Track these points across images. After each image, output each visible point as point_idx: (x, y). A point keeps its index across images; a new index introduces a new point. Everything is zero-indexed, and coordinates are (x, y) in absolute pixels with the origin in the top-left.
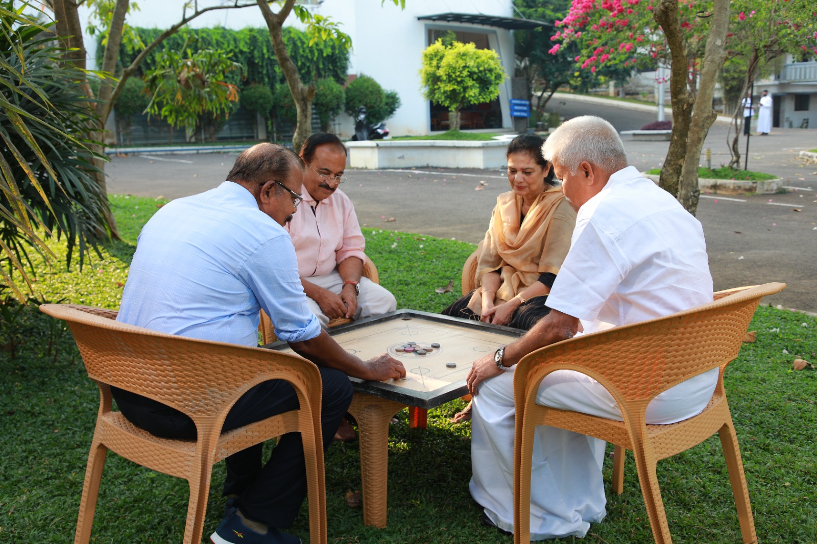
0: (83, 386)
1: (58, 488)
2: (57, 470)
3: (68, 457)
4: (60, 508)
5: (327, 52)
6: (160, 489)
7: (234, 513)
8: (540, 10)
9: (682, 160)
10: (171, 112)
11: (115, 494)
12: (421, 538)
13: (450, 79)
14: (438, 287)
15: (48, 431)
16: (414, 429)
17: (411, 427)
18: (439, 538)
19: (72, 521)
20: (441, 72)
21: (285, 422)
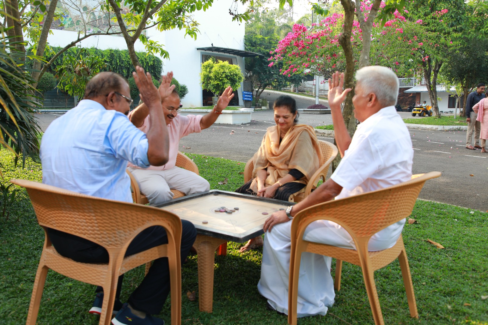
0: (24, 233)
1: (12, 293)
2: (11, 282)
3: (17, 274)
4: (14, 305)
5: (151, 63)
6: (75, 292)
7: (126, 306)
8: (258, 48)
9: (350, 116)
10: (70, 88)
11: (48, 296)
12: (234, 318)
13: (216, 78)
14: (219, 181)
15: (4, 259)
16: (219, 256)
17: (218, 255)
18: (244, 318)
19: (22, 313)
20: (212, 75)
21: (159, 251)
